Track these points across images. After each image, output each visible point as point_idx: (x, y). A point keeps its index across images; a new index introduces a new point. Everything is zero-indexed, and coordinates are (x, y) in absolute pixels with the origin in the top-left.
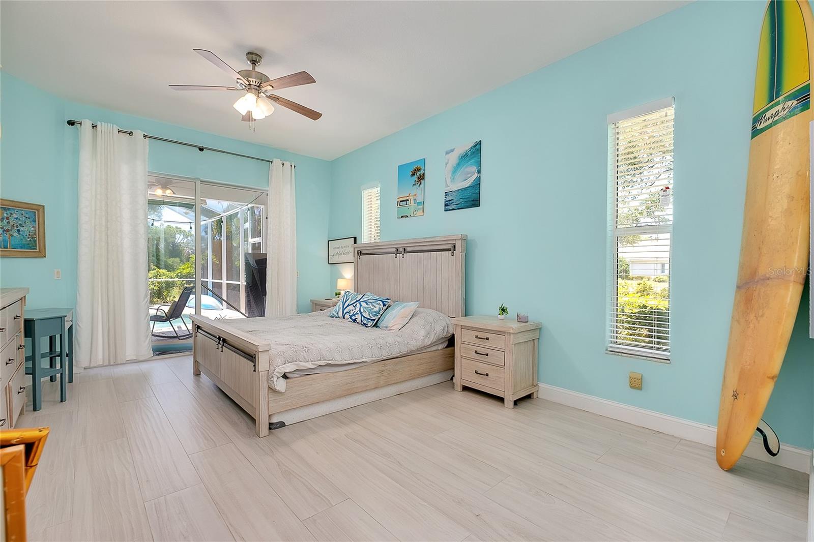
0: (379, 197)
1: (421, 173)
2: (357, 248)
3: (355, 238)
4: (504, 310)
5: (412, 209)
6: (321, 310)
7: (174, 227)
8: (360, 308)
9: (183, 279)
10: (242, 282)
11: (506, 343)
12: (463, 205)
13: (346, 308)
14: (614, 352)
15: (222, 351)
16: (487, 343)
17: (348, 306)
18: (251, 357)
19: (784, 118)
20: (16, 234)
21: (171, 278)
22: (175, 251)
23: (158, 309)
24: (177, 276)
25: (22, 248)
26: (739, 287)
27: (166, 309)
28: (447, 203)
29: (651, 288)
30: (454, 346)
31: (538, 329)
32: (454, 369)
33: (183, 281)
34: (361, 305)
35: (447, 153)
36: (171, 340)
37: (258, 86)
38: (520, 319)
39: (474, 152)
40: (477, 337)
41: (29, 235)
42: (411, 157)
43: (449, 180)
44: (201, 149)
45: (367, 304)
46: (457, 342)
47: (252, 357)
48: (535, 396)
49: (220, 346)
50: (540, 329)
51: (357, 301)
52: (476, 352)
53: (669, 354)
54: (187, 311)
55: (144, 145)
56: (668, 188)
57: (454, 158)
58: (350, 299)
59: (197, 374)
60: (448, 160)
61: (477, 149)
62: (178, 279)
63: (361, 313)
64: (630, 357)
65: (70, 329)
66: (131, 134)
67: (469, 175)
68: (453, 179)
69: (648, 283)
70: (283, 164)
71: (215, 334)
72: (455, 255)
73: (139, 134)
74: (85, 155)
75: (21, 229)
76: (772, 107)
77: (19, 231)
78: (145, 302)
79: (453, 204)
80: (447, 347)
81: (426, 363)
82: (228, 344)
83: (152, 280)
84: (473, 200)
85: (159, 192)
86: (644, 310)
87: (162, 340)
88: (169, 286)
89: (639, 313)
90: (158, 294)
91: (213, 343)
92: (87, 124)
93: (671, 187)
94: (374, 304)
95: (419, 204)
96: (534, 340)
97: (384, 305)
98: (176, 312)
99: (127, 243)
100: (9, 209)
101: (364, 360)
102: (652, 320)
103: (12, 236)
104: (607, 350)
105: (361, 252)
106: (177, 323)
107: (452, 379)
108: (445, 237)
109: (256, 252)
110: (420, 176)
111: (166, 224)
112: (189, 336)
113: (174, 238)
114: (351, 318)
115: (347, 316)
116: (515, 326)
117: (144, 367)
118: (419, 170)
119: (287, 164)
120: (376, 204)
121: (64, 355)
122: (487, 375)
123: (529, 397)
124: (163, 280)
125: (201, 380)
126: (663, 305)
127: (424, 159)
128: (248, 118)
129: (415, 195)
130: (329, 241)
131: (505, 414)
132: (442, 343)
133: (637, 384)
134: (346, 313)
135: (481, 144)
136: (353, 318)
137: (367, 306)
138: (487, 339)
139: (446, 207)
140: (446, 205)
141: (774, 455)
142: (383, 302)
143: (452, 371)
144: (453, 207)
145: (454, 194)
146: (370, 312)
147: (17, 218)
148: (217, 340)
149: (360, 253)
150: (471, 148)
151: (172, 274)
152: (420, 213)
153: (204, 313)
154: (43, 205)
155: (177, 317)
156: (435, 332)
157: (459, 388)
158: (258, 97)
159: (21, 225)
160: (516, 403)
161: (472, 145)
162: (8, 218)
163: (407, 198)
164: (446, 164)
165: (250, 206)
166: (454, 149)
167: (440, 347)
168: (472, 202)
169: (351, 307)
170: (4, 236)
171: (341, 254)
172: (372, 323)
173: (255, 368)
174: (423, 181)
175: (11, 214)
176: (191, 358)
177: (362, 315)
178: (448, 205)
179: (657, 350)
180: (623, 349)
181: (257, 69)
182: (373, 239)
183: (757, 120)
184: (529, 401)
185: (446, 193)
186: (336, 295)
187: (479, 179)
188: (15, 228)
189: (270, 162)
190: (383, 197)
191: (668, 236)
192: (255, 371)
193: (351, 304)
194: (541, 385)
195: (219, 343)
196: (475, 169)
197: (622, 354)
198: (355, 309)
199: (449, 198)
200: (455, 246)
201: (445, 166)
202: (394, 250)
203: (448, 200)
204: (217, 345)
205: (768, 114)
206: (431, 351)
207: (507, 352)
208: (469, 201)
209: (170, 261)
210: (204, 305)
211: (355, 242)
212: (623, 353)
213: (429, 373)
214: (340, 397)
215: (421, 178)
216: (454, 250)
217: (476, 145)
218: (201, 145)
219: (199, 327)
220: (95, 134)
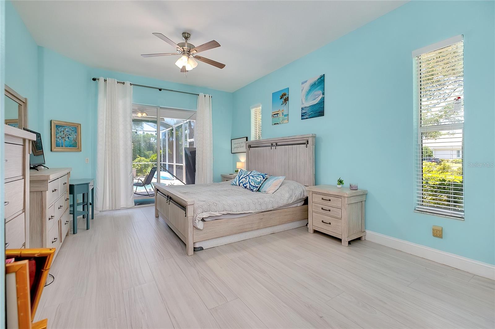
0: (261, 113)
1: (286, 96)
2: (248, 143)
3: (247, 138)
4: (341, 182)
5: (281, 119)
6: (227, 181)
7: (150, 134)
8: (249, 180)
9: (153, 163)
10: (184, 164)
11: (342, 203)
12: (313, 115)
13: (241, 180)
14: (421, 211)
15: (169, 204)
16: (329, 203)
17: (242, 178)
20: (67, 139)
21: (147, 162)
22: (150, 147)
23: (139, 179)
24: (150, 161)
25: (70, 147)
27: (143, 179)
28: (303, 114)
29: (449, 167)
30: (308, 204)
31: (365, 194)
32: (308, 219)
33: (153, 164)
34: (249, 178)
35: (302, 83)
36: (145, 197)
37: (189, 52)
38: (352, 187)
39: (320, 82)
40: (323, 199)
41: (73, 140)
42: (280, 87)
43: (304, 100)
44: (160, 90)
45: (253, 177)
46: (310, 200)
47: (184, 208)
48: (363, 239)
49: (168, 201)
50: (366, 194)
51: (247, 176)
52: (322, 209)
53: (463, 214)
54: (154, 180)
55: (130, 89)
56: (459, 98)
57: (307, 86)
58: (243, 175)
59: (157, 217)
60: (303, 88)
61: (322, 80)
62: (150, 163)
63: (250, 183)
64: (433, 215)
65: (93, 190)
66: (124, 83)
67: (317, 96)
68: (306, 99)
69: (447, 164)
70: (205, 96)
71: (166, 194)
72: (308, 147)
73: (128, 83)
74: (101, 96)
75: (70, 136)
77: (68, 137)
78: (130, 175)
79: (307, 115)
80: (303, 205)
81: (290, 215)
82: (172, 200)
83: (137, 163)
84: (320, 112)
85: (139, 115)
86: (443, 182)
87: (140, 197)
88: (146, 166)
89: (440, 184)
90: (140, 171)
91: (165, 199)
92: (102, 79)
93: (462, 97)
94: (257, 177)
95: (285, 116)
96: (362, 201)
97: (264, 178)
98: (148, 181)
99: (121, 143)
100: (64, 126)
101: (250, 212)
102: (450, 190)
103: (65, 140)
104: (415, 210)
105: (250, 146)
106: (150, 189)
107: (307, 225)
108: (301, 136)
109: (191, 147)
110: (286, 99)
111: (146, 133)
112: (153, 195)
113: (149, 140)
114: (243, 186)
115: (241, 184)
116: (348, 192)
117: (130, 211)
118: (285, 95)
119: (207, 96)
120: (259, 117)
121: (89, 204)
122: (330, 224)
123: (359, 239)
124: (143, 163)
125: (159, 220)
126: (458, 179)
127: (288, 88)
128: (183, 70)
129: (283, 110)
130: (231, 140)
131: (343, 249)
132: (300, 202)
133: (438, 233)
134: (240, 183)
135: (324, 76)
136: (245, 186)
137: (253, 178)
138: (330, 200)
139: (303, 117)
140: (302, 116)
142: (263, 176)
143: (306, 220)
144: (307, 117)
145: (307, 109)
146: (255, 182)
147: (67, 131)
148: (167, 197)
149: (250, 147)
150: (318, 79)
151: (148, 160)
152: (286, 121)
153: (162, 181)
154: (80, 123)
155: (148, 184)
156: (295, 195)
157: (312, 231)
158: (189, 57)
159: (69, 134)
160: (350, 243)
161: (319, 77)
162: (63, 131)
163: (278, 113)
164: (302, 90)
165: (188, 121)
166: (307, 81)
167: (299, 204)
168: (319, 113)
169: (244, 179)
170: (61, 140)
171: (239, 147)
172: (256, 189)
173: (186, 215)
174: (288, 102)
175: (65, 129)
176: (154, 207)
177: (250, 184)
178: (303, 116)
179: (454, 211)
180: (427, 209)
181: (188, 42)
182: (257, 138)
184: (359, 241)
185: (302, 108)
186: (236, 172)
187: (323, 99)
188: (67, 136)
189: (197, 95)
190: (263, 112)
191: (460, 131)
192: (186, 216)
193: (244, 178)
194: (367, 231)
195: (168, 199)
196: (321, 92)
197: (427, 213)
198: (246, 180)
199: (304, 111)
200: (308, 141)
201: (301, 91)
202: (270, 144)
203: (303, 112)
204: (167, 200)
206: (293, 207)
207: (343, 209)
208: (317, 113)
209: (147, 153)
210: (162, 177)
211: (247, 140)
213: (292, 221)
214: (236, 234)
215: (287, 100)
216: (308, 144)
217: (321, 77)
218: (160, 87)
219: (158, 190)
220: (106, 85)
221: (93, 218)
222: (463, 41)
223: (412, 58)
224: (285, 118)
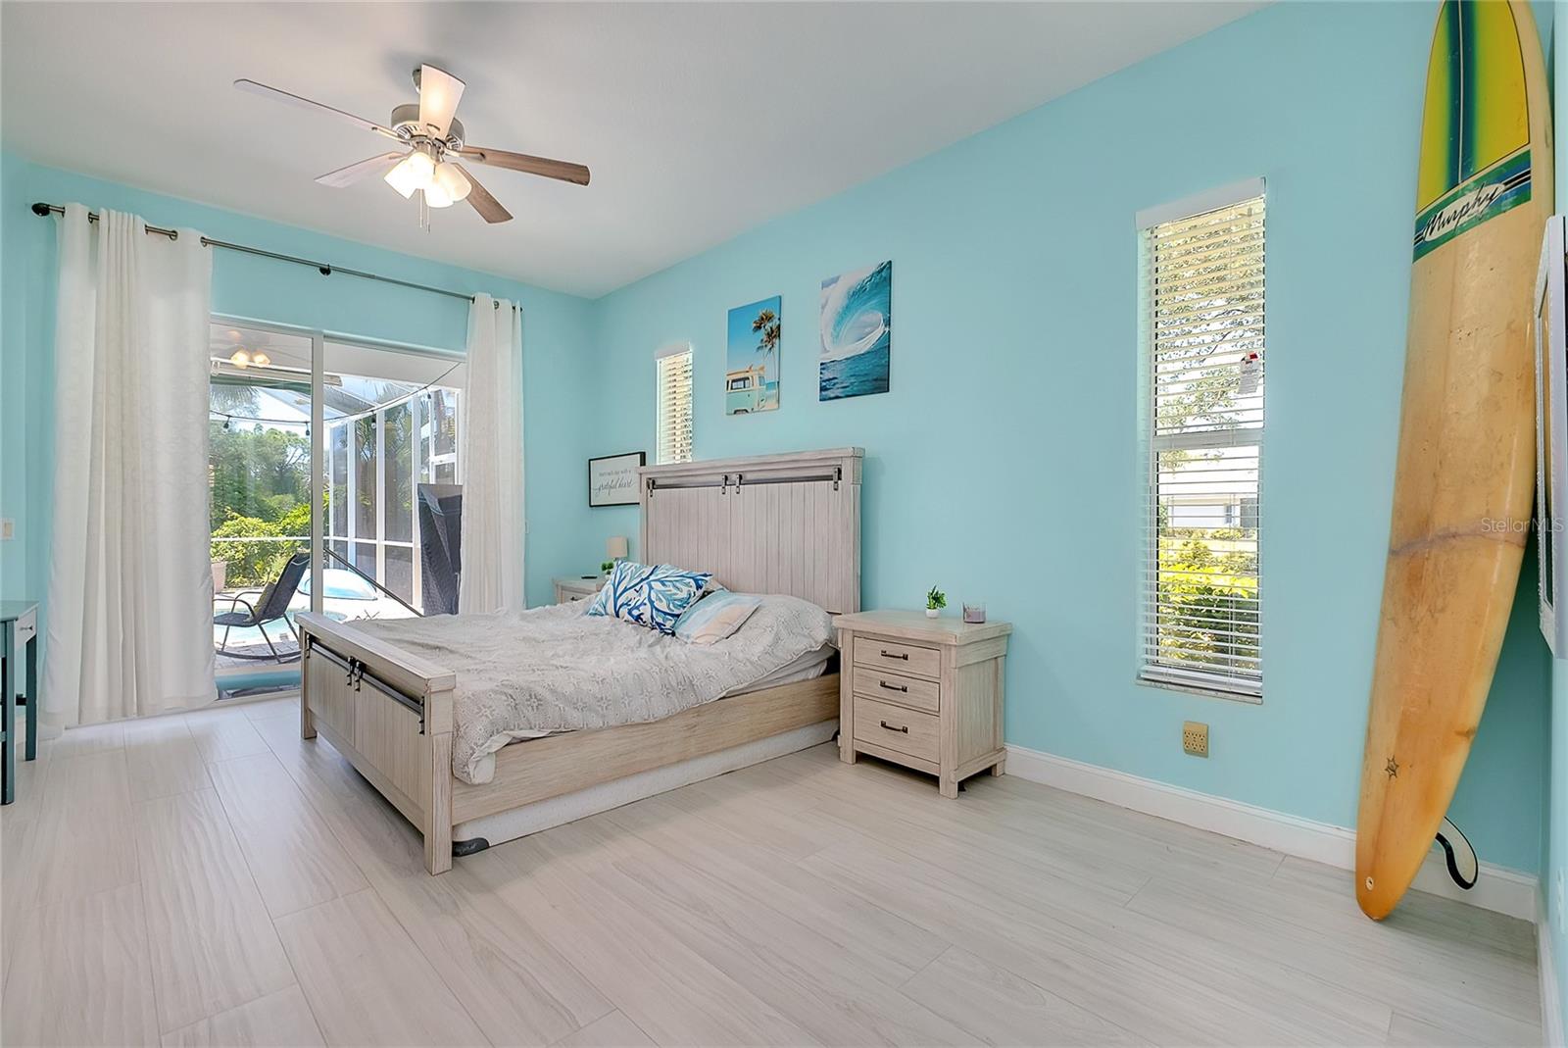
0: (691, 374)
1: (773, 324)
2: (646, 473)
3: (643, 455)
4: (937, 599)
5: (756, 396)
6: (573, 599)
7: (284, 433)
8: (650, 592)
9: (295, 538)
10: (416, 544)
11: (942, 667)
12: (855, 389)
13: (621, 595)
14: (1153, 681)
15: (358, 690)
16: (904, 667)
17: (626, 590)
18: (415, 702)
19: (1480, 219)
21: (271, 535)
22: (283, 480)
23: (235, 601)
24: (283, 531)
26: (1394, 553)
27: (254, 600)
28: (824, 384)
29: (1207, 552)
30: (839, 671)
31: (1005, 636)
32: (839, 717)
33: (295, 541)
34: (651, 588)
35: (825, 285)
36: (263, 664)
38: (969, 616)
39: (877, 284)
40: (884, 654)
42: (753, 292)
43: (828, 340)
44: (326, 271)
45: (664, 585)
46: (844, 660)
47: (418, 702)
48: (999, 771)
49: (354, 678)
50: (1009, 635)
51: (643, 580)
52: (883, 685)
53: (1259, 684)
54: (299, 602)
55: (203, 260)
56: (1254, 356)
57: (838, 295)
58: (628, 578)
59: (310, 736)
60: (827, 302)
61: (882, 279)
62: (284, 538)
63: (651, 602)
64: (1185, 691)
65: (32, 645)
66: (173, 235)
68: (836, 337)
69: (1203, 543)
70: (497, 305)
71: (344, 654)
72: (840, 486)
73: (190, 236)
74: (73, 278)
76: (1455, 197)
78: (201, 586)
79: (837, 386)
80: (824, 674)
81: (783, 708)
82: (371, 675)
83: (231, 539)
84: (876, 380)
85: (241, 359)
86: (1206, 597)
87: (242, 664)
88: (267, 551)
89: (1198, 602)
90: (242, 569)
91: (341, 673)
92: (77, 214)
93: (1260, 355)
94: (678, 584)
95: (770, 386)
96: (996, 658)
97: (699, 587)
98: (273, 606)
99: (164, 462)
102: (1227, 618)
104: (1139, 677)
105: (654, 482)
106: (279, 632)
107: (835, 738)
108: (820, 452)
109: (443, 481)
110: (772, 332)
111: (266, 427)
112: (292, 657)
113: (282, 454)
114: (630, 613)
115: (624, 611)
116: (958, 631)
117: (197, 721)
118: (769, 318)
119: (506, 305)
120: (685, 386)
121: (11, 700)
122: (905, 731)
123: (988, 773)
124: (254, 539)
125: (317, 749)
126: (1245, 586)
127: (780, 297)
129: (762, 368)
130: (590, 460)
131: (941, 809)
132: (814, 666)
133: (1197, 744)
134: (621, 607)
135: (890, 267)
136: (635, 613)
137: (663, 588)
138: (905, 657)
139: (823, 393)
140: (823, 389)
141: (1466, 886)
142: (696, 581)
143: (835, 721)
144: (838, 392)
145: (839, 367)
146: (670, 600)
148: (348, 665)
149: (653, 485)
150: (872, 276)
151: (272, 527)
153: (328, 605)
155: (275, 617)
157: (848, 756)
158: (438, 160)
160: (962, 786)
161: (874, 269)
163: (747, 375)
164: (823, 307)
165: (432, 389)
166: (838, 278)
167: (813, 673)
169: (631, 593)
171: (615, 487)
173: (423, 727)
174: (777, 341)
176: (299, 701)
178: (827, 389)
179: (1236, 677)
180: (1170, 675)
182: (678, 457)
183: (1423, 223)
184: (987, 780)
185: (822, 364)
186: (604, 568)
187: (887, 338)
189: (469, 298)
190: (696, 373)
191: (1254, 450)
192: (423, 732)
193: (630, 588)
194: (1011, 748)
195: (352, 672)
196: (880, 316)
197: (1169, 686)
198: (640, 595)
199: (828, 375)
200: (840, 471)
201: (820, 310)
202: (721, 478)
203: (826, 378)
204: (349, 676)
205: (1448, 212)
206: (793, 683)
207: (945, 684)
208: (868, 381)
209: (273, 501)
210: (331, 589)
211: (643, 463)
212: (1170, 683)
213: (790, 727)
214: (607, 782)
215: (774, 334)
216: (839, 479)
217: (882, 270)
218: (325, 263)
219: (313, 639)
220: (95, 236)
221: (30, 755)
222: (1264, 195)
223: (1137, 232)
224: (768, 393)
